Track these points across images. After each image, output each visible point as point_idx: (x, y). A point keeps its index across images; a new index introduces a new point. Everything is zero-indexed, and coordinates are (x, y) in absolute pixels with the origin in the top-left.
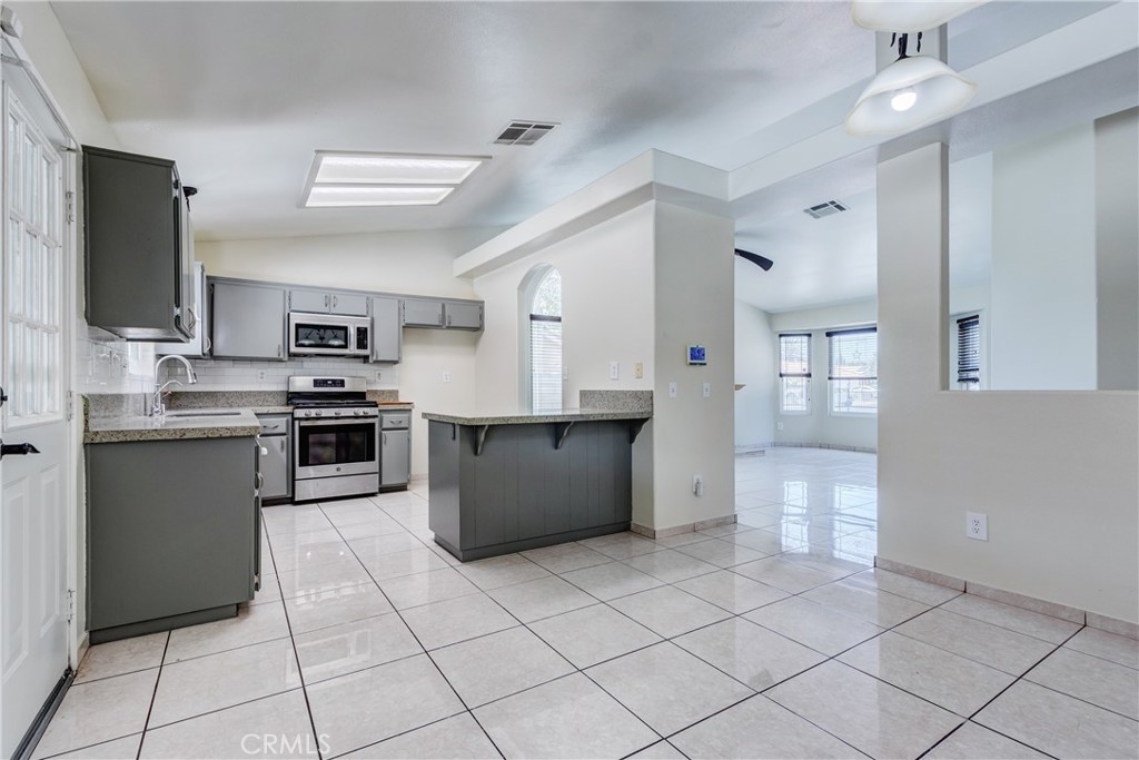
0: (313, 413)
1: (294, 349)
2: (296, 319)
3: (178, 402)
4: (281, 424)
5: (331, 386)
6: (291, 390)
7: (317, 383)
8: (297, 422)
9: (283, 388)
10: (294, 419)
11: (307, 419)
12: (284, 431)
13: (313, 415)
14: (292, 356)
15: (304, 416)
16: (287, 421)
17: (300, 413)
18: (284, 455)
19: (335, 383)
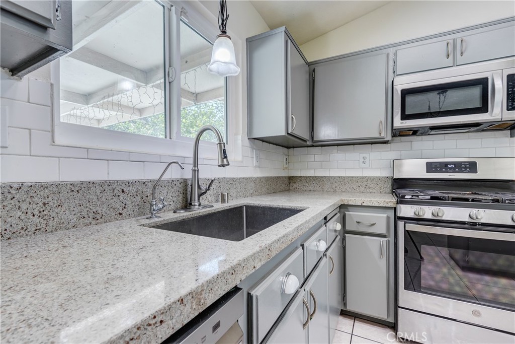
0: (427, 212)
1: (398, 123)
2: (403, 83)
3: (295, 186)
4: (380, 221)
5: (453, 170)
6: (397, 176)
7: (430, 167)
8: (401, 224)
9: (386, 173)
10: (398, 218)
11: (418, 220)
12: (383, 231)
13: (428, 215)
14: (398, 134)
15: (411, 215)
16: (388, 218)
17: (407, 211)
18: (383, 263)
19: (458, 167)
